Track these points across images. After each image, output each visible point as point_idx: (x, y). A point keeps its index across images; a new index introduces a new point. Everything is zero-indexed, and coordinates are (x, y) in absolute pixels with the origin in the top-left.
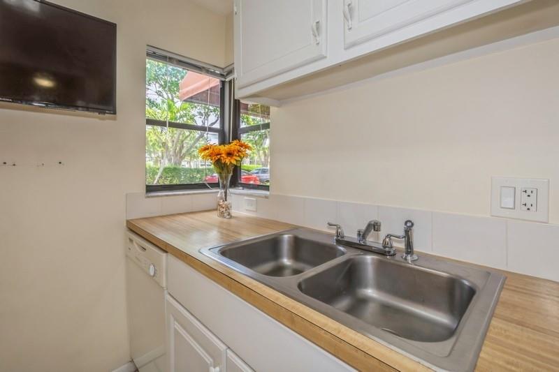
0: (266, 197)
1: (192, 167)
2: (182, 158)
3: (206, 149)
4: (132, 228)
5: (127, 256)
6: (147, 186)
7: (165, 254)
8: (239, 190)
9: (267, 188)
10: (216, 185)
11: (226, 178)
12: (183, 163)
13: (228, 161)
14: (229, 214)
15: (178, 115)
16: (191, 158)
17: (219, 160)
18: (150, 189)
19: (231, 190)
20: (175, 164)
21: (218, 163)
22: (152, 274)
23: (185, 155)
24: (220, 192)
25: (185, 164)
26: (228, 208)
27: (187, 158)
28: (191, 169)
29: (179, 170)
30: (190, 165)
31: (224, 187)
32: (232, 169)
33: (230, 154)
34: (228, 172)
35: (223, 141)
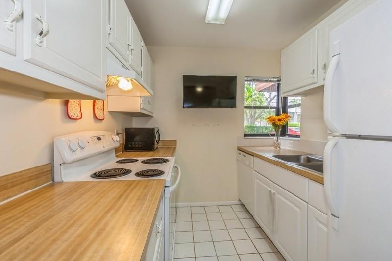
0: (298, 140)
1: (262, 126)
2: (256, 119)
3: (269, 118)
4: (240, 149)
5: (238, 160)
6: (245, 134)
7: (253, 157)
8: (287, 137)
9: (299, 136)
10: (273, 135)
11: (278, 131)
12: (256, 123)
13: (278, 124)
14: (279, 148)
15: (253, 93)
16: (261, 119)
17: (275, 123)
18: (246, 135)
19: (281, 137)
20: (251, 123)
21: (274, 124)
22: (248, 163)
23: (257, 118)
24: (275, 138)
25: (257, 124)
26: (279, 145)
27: (259, 120)
28: (260, 127)
29: (254, 127)
30: (260, 125)
31: (277, 135)
32: (281, 127)
33: (280, 120)
34: (279, 128)
35: (278, 114)
